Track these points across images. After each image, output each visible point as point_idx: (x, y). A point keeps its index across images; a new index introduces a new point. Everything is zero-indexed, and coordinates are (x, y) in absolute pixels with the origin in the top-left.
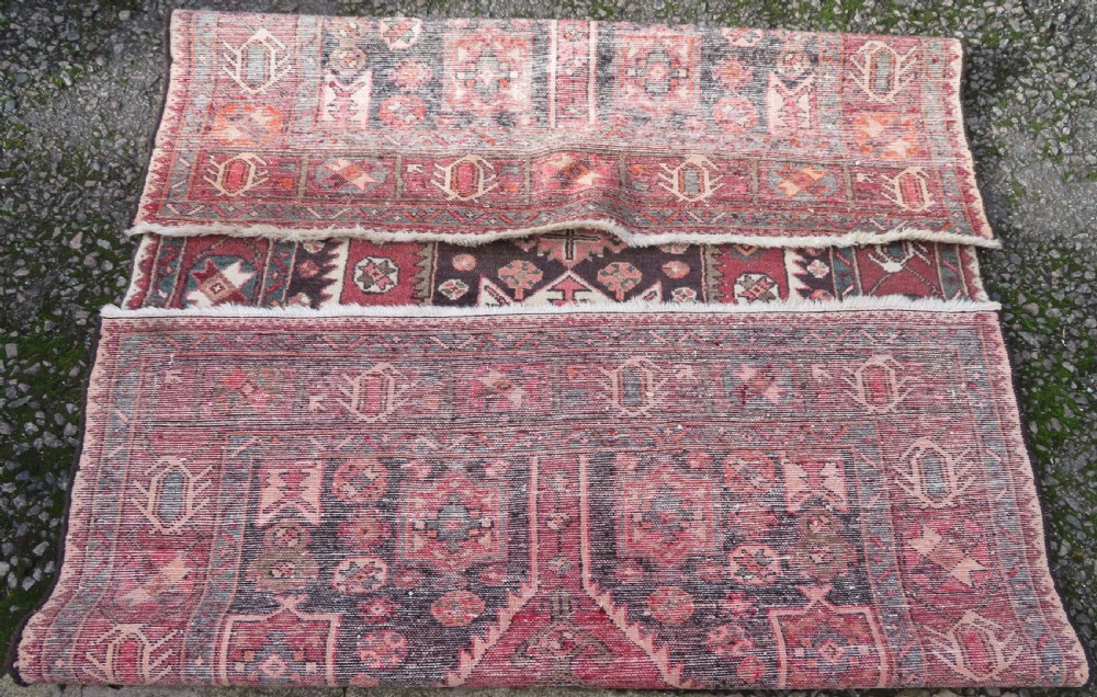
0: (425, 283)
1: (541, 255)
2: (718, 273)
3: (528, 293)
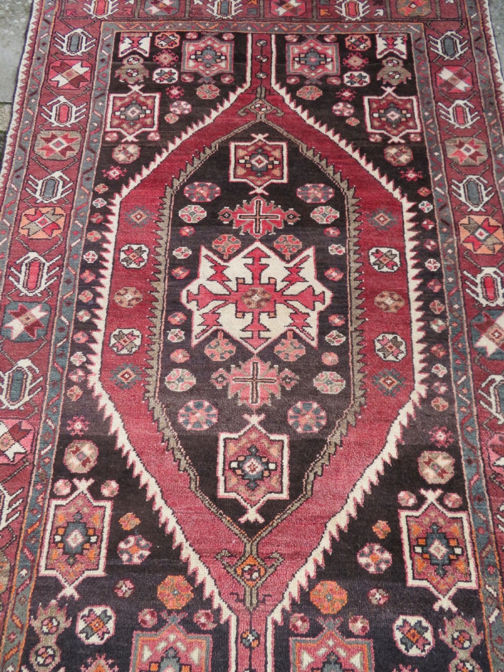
0: (356, 341)
1: (276, 366)
2: (150, 353)
3: (284, 336)
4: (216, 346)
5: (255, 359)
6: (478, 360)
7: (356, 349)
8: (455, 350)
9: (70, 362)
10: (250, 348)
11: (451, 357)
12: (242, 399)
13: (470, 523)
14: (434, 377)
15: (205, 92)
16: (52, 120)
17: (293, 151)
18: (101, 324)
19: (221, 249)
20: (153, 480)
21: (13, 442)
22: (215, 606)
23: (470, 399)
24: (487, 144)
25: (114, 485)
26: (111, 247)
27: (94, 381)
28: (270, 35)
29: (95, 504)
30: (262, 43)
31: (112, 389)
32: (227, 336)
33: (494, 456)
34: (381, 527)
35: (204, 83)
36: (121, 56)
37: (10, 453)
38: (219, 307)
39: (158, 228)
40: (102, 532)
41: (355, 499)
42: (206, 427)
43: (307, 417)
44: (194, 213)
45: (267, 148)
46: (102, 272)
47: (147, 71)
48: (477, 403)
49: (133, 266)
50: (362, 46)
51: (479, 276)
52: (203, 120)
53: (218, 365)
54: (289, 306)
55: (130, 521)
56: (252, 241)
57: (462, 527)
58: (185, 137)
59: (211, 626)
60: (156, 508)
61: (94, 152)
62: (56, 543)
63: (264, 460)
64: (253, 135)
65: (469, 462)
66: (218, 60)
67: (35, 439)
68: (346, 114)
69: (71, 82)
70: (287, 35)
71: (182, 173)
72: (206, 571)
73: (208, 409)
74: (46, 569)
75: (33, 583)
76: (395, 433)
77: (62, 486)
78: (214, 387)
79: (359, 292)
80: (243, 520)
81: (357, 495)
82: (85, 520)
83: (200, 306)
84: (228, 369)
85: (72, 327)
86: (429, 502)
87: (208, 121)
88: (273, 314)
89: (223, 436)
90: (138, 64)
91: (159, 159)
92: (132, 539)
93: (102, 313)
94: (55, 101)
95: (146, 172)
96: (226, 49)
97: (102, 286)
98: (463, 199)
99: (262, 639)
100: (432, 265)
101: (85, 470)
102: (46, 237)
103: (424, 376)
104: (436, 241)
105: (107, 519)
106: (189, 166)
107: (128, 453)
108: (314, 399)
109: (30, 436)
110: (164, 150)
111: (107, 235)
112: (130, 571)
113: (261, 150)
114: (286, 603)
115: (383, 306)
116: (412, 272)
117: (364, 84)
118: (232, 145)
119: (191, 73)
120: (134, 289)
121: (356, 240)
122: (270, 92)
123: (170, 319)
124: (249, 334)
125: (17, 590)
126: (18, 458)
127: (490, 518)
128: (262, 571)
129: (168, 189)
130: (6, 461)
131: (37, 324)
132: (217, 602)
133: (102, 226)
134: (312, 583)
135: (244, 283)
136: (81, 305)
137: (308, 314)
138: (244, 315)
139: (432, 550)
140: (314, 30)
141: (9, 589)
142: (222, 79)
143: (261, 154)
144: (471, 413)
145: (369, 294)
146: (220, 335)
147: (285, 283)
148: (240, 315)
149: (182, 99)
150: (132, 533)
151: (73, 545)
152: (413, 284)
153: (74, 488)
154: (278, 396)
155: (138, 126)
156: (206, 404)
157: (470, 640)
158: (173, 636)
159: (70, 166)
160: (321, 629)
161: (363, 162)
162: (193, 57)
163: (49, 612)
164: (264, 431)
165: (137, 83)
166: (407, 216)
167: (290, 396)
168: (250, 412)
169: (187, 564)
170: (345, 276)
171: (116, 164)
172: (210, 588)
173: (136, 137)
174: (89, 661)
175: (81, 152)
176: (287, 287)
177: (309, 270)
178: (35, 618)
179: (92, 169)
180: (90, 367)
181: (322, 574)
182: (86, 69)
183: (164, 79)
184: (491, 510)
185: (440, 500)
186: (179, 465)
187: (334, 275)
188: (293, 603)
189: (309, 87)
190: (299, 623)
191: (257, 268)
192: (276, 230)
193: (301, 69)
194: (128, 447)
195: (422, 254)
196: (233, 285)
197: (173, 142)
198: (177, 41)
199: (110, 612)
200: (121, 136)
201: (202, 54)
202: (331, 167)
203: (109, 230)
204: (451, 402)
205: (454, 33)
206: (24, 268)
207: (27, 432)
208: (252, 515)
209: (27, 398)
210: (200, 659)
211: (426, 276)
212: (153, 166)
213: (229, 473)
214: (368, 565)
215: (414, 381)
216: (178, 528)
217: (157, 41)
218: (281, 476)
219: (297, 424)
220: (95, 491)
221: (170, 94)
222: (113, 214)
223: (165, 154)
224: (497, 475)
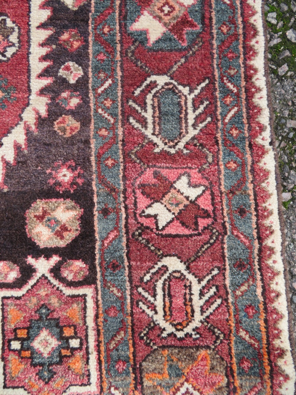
6: (133, 52)
8: (97, 37)
11: (91, 50)
13: (96, 302)
14: (63, 83)
23: (114, 115)
33: (143, 201)
48: (125, 121)
57: (85, 309)
65: (105, 212)
86: (39, 275)
103: (46, 82)
127: (128, 292)
139: (36, 344)
144: (116, 136)
184: (131, 281)
185: (56, 271)
204: (85, 122)
215: (29, 90)
224: (144, 229)
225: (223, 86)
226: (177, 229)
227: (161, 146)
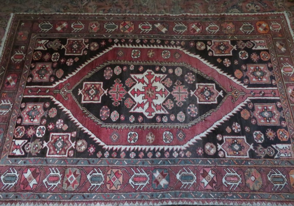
0: (165, 63)
1: (174, 87)
3: (163, 84)
4: (168, 106)
5: (172, 93)
6: (169, 33)
7: (167, 63)
8: (166, 38)
9: (177, 157)
10: (168, 95)
11: (169, 39)
12: (186, 97)
13: (214, 40)
14: (175, 44)
15: (53, 113)
16: (56, 184)
17: (88, 80)
18: (161, 147)
19: (131, 105)
20: (215, 123)
21: (208, 175)
22: (246, 103)
23: (181, 36)
24: (91, 21)
25: (218, 136)
26: (128, 147)
27: (183, 147)
28: (25, 88)
29: (225, 142)
30: (29, 91)
31: (186, 140)
32: (164, 102)
33: (196, 33)
34: (219, 60)
35: (48, 115)
36: (23, 154)
37: (212, 176)
38: (154, 105)
39: (121, 129)
40: (233, 138)
41: (212, 66)
42: (196, 108)
43: (190, 78)
44: (115, 116)
45: (86, 89)
46: (139, 149)
47: (36, 140)
48: (182, 34)
49: (137, 137)
50: (39, 54)
51: (142, 29)
52: (68, 114)
53: (175, 104)
54: (153, 82)
55: (228, 130)
56: (128, 94)
57: (216, 42)
58: (76, 121)
59: (252, 104)
60: (223, 122)
61: (79, 161)
62: (239, 153)
63: (204, 90)
64: (79, 94)
65: (198, 38)
66: (36, 109)
67: (206, 167)
68: (73, 61)
69: (35, 177)
70: (27, 81)
71: (95, 121)
72: (238, 106)
73: (190, 107)
74: (247, 155)
75: (252, 159)
76: (192, 55)
77: (221, 154)
78: (183, 106)
79: (147, 62)
80: (223, 96)
81: (211, 66)
82: (230, 144)
83: (154, 111)
84: (176, 101)
85: (163, 159)
86: (210, 49)
87: (69, 112)
88: (156, 88)
89: (198, 102)
90: (31, 144)
91: (87, 131)
92: (234, 128)
93: (157, 147)
94: (45, 184)
95: (93, 136)
96: (30, 106)
97: (145, 149)
98: (113, 30)
99: (252, 90)
100: (138, 41)
101: (215, 147)
102: (122, 176)
103: (174, 46)
104: (130, 39)
105: (229, 137)
106: (92, 119)
107: (207, 132)
108: (184, 76)
109: (205, 169)
110: (82, 129)
111: (122, 149)
112: (243, 128)
113: (87, 92)
114: (242, 84)
115: (153, 55)
116: (141, 47)
117: (59, 54)
118: (83, 102)
119: (41, 121)
120: (147, 136)
121: (128, 62)
122: (56, 88)
123: (159, 122)
124: (164, 95)
125: (255, 165)
126: (213, 172)
127: (212, 35)
128: (236, 91)
129: (103, 126)
130: (215, 177)
131: (162, 174)
132: (245, 102)
133: (118, 152)
134: (236, 78)
135: (145, 97)
136: (154, 156)
137: (156, 77)
138: (157, 97)
139: (223, 49)
140: (27, 71)
141: (255, 167)
142: (47, 107)
143: (89, 91)
144: (185, 36)
145: (148, 59)
146: (164, 104)
147: (144, 83)
148: (157, 98)
149: (55, 123)
150: (232, 129)
151: (238, 147)
152: (145, 47)
153: (221, 150)
154: (184, 86)
155: (67, 141)
156: (188, 108)
157: (242, 43)
158: (256, 114)
159: (85, 171)
160: (246, 76)
161: (96, 58)
162: (32, 120)
163: (259, 153)
164: (195, 90)
165: (42, 145)
166: (119, 46)
167: (183, 83)
168: (190, 95)
169: (237, 111)
170: (142, 65)
171: (87, 150)
172: (242, 104)
173: (73, 142)
174: (268, 137)
175: (78, 167)
176: (146, 83)
177: (140, 76)
178: (261, 157)
179: (88, 161)
180: (178, 150)
181: (233, 75)
182: (29, 170)
183: (43, 132)
184: (210, 35)
185: (210, 46)
186: (209, 115)
187: (141, 69)
188: (242, 83)
189: (56, 73)
190: (246, 81)
191: (139, 93)
192: (123, 86)
193: (47, 76)
194: (205, 133)
195: (134, 43)
196: (145, 101)
197: (79, 126)
198: (21, 127)
199: (254, 133)
200: (72, 149)
201: (31, 116)
202: (97, 68)
203: (120, 149)
204: (182, 41)
205: (39, 25)
206: (136, 184)
207: (204, 170)
208: (221, 93)
209: (192, 173)
210: (260, 107)
211: (142, 43)
212: (90, 133)
213: (210, 100)
214: (229, 64)
215: (176, 49)
216: (228, 115)
217: (19, 137)
218: (209, 86)
219: (192, 81)
220: (221, 142)
221: (52, 129)
222: (113, 148)
223: (85, 129)
224: (201, 32)
225: (175, 20)
226: (201, 28)
227: (186, 29)
